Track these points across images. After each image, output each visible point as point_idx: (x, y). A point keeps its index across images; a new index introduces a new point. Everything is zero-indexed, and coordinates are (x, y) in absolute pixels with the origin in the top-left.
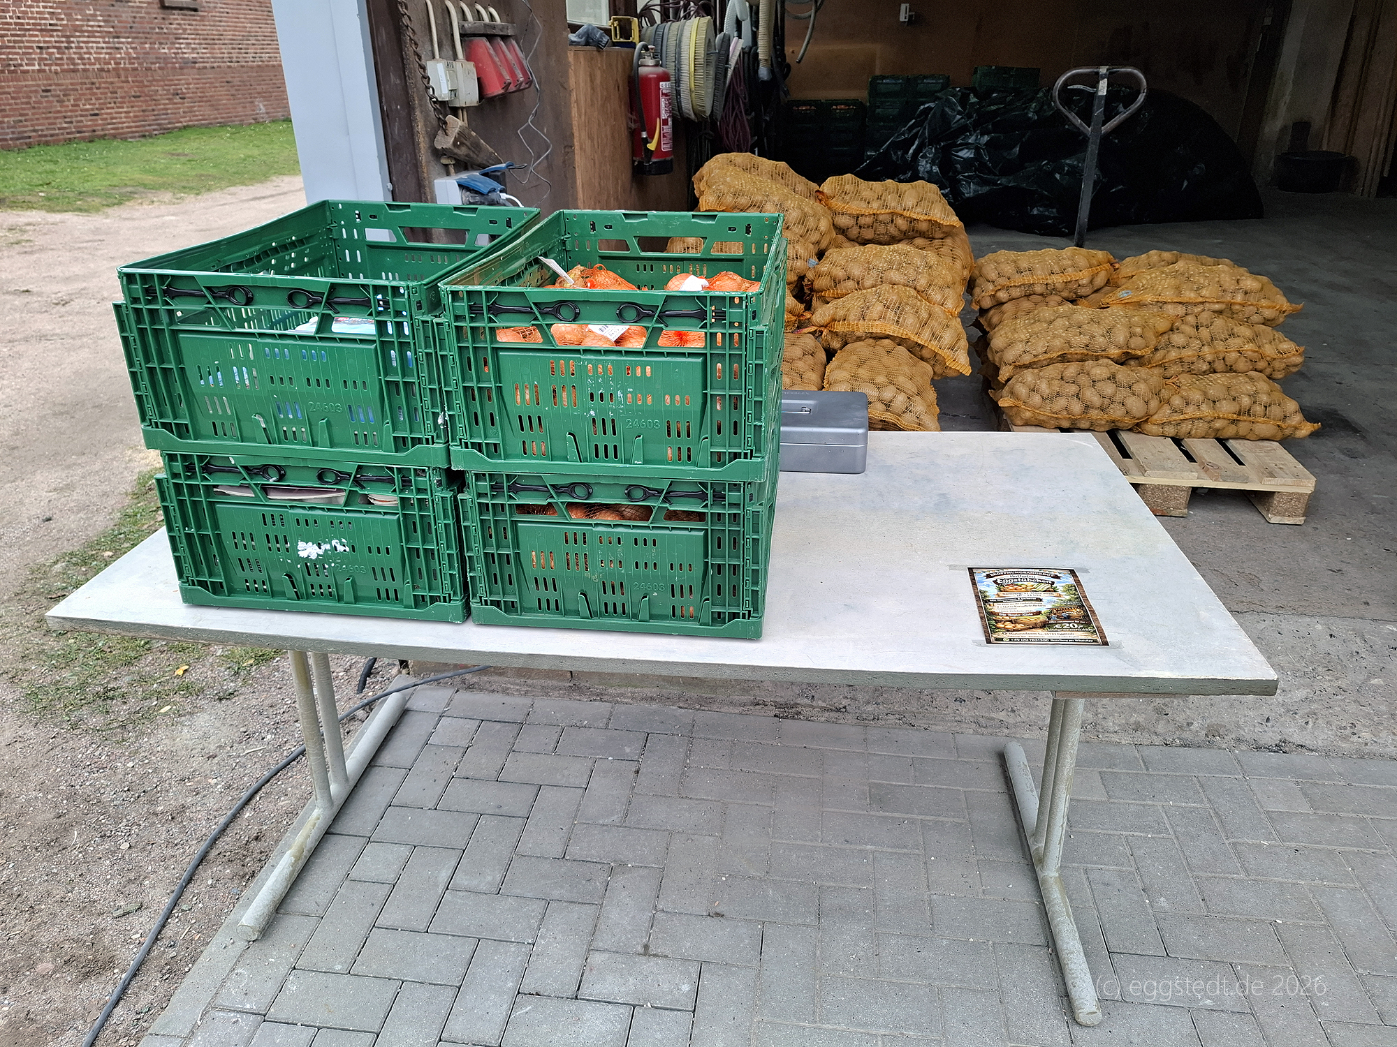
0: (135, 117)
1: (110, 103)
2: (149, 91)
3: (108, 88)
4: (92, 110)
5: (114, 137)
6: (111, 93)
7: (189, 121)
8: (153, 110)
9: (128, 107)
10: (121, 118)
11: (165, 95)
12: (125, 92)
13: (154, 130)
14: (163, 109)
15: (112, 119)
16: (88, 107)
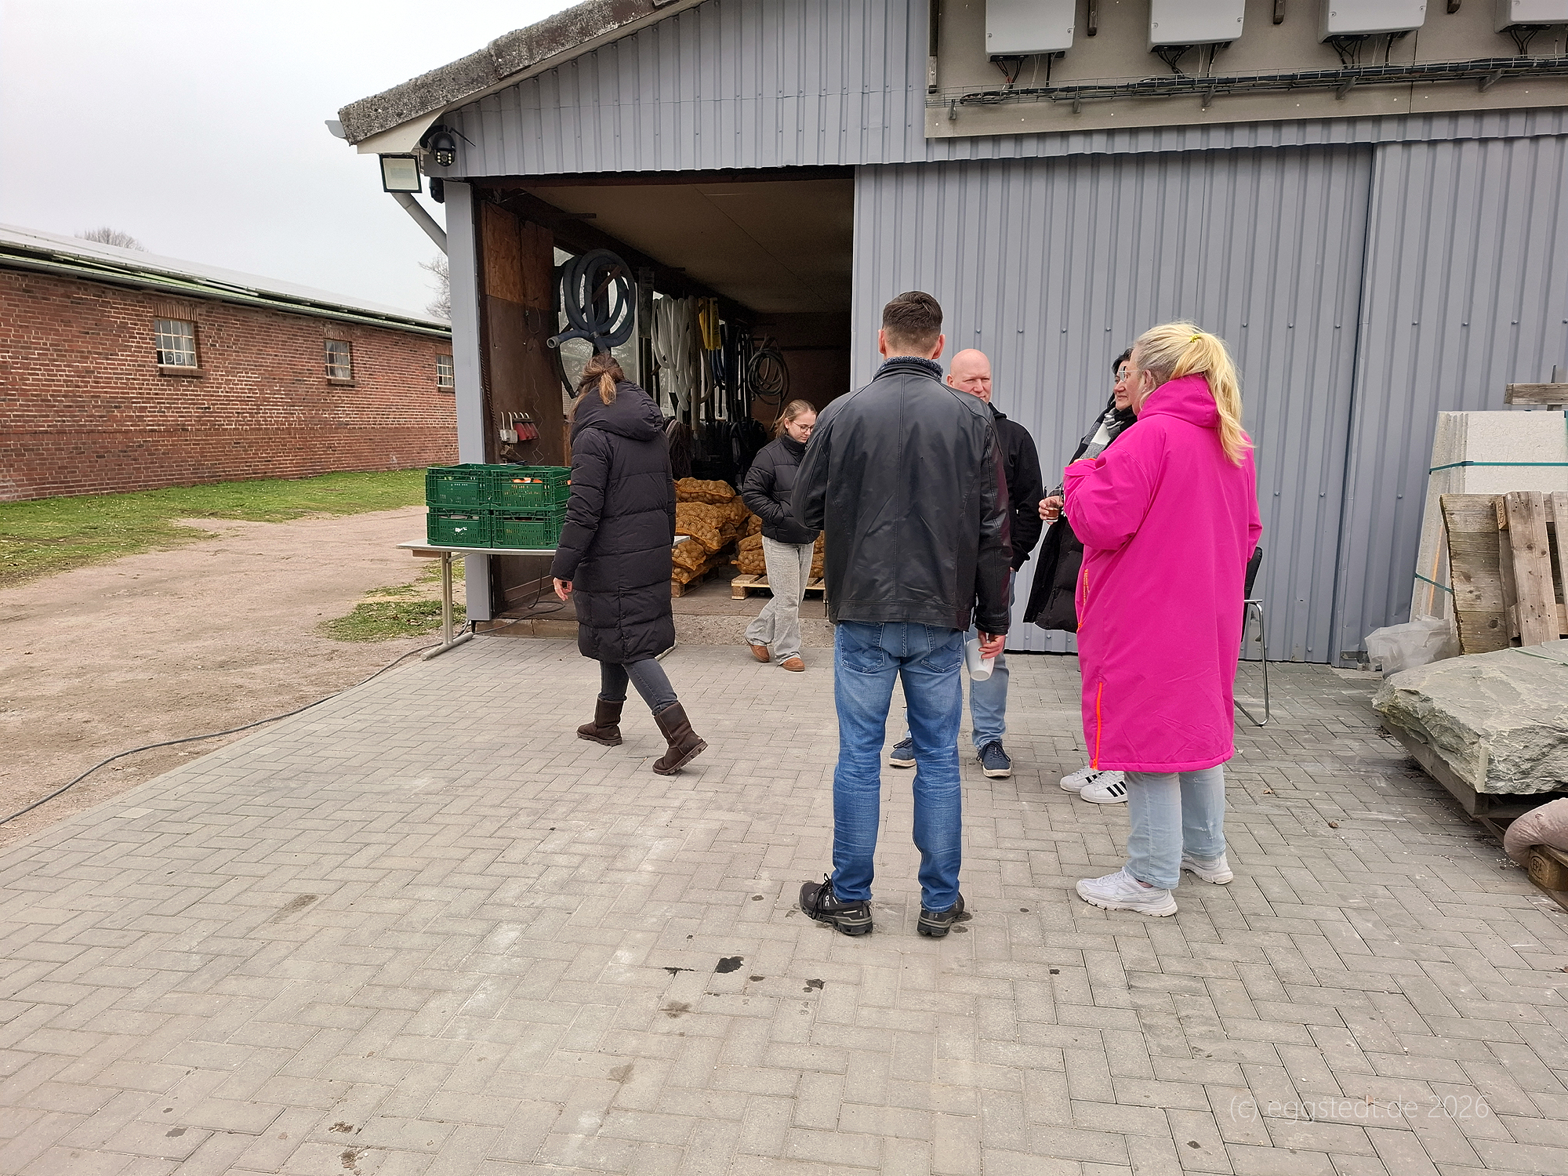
0: (296, 463)
1: (280, 453)
2: (310, 445)
3: (281, 442)
4: (267, 457)
5: (280, 477)
6: (282, 445)
7: (336, 468)
8: (311, 459)
9: (292, 456)
10: (286, 464)
11: (321, 448)
12: (293, 445)
13: (309, 473)
14: (318, 458)
15: (279, 464)
16: (264, 455)
